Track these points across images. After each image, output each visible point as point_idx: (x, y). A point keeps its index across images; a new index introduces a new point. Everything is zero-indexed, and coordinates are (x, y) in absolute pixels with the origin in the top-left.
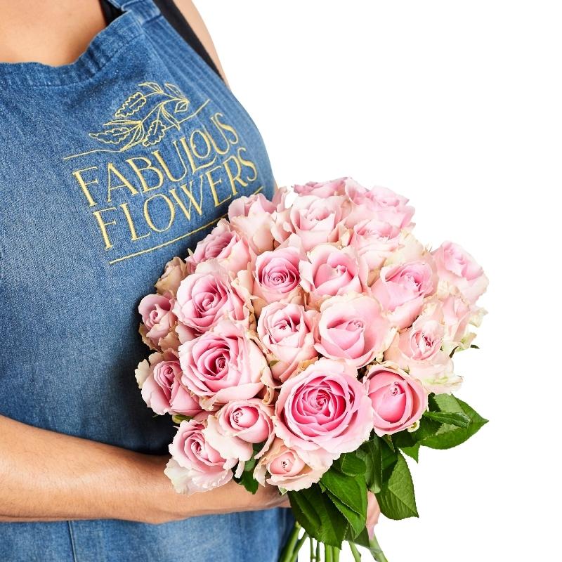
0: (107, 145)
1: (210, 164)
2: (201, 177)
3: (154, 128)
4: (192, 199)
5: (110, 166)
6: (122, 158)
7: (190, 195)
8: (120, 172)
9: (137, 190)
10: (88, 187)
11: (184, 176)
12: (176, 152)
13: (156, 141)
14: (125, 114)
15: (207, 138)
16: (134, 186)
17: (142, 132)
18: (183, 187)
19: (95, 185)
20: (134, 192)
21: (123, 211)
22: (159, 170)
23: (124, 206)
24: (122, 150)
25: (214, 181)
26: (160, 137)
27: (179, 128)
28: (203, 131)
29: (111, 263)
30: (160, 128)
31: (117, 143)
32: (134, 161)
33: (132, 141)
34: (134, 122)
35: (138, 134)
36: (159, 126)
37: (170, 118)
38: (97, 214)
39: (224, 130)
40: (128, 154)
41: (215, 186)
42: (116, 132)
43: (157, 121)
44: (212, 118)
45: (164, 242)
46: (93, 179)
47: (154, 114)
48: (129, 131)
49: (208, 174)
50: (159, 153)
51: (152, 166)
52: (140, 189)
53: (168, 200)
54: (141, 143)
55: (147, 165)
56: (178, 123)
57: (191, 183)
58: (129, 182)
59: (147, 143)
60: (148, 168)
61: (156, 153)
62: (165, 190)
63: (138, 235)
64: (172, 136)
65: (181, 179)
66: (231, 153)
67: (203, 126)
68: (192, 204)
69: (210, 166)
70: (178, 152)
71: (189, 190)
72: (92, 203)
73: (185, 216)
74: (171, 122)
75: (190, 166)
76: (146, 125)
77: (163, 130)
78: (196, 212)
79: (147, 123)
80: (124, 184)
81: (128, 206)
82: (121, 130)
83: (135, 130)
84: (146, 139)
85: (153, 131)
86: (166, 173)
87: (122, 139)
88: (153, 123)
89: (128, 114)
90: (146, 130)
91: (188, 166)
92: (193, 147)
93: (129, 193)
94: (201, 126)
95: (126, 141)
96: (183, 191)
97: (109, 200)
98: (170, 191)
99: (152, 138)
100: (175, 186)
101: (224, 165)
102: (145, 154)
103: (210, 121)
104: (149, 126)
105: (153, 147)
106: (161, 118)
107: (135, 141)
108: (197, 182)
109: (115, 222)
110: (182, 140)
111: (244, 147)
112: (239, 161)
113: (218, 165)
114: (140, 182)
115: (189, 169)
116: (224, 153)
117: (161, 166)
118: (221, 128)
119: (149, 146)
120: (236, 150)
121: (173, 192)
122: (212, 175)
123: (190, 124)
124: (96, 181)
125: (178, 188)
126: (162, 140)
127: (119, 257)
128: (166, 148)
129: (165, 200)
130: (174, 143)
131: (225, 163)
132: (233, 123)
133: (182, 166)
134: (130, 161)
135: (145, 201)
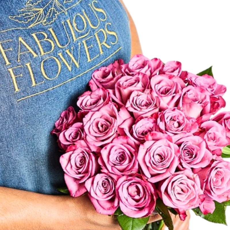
0: (20, 24)
1: (86, 35)
2: (79, 44)
3: (50, 13)
4: (73, 58)
5: (20, 39)
6: (29, 33)
7: (71, 56)
8: (27, 43)
9: (37, 54)
10: (6, 53)
11: (68, 44)
12: (64, 29)
13: (51, 22)
14: (33, 4)
15: (85, 18)
16: (35, 52)
17: (43, 16)
18: (67, 51)
19: (10, 51)
20: (35, 55)
21: (27, 68)
22: (52, 41)
23: (28, 65)
24: (29, 27)
25: (87, 46)
26: (54, 19)
27: (66, 13)
28: (82, 14)
29: (18, 100)
30: (54, 13)
31: (26, 22)
32: (36, 35)
33: (36, 21)
34: (38, 9)
35: (40, 17)
36: (54, 12)
37: (61, 7)
38: (10, 70)
39: (97, 12)
40: (33, 30)
41: (88, 49)
42: (26, 15)
43: (53, 8)
44: (90, 5)
45: (53, 86)
46: (9, 48)
47: (51, 4)
48: (34, 15)
49: (84, 42)
50: (53, 30)
51: (48, 38)
52: (39, 54)
53: (57, 60)
54: (42, 23)
55: (45, 37)
56: (66, 10)
57: (72, 48)
58: (32, 49)
59: (45, 22)
60: (45, 39)
61: (51, 30)
62: (55, 54)
63: (36, 83)
64: (61, 19)
65: (66, 46)
66: (100, 27)
67: (83, 11)
68: (73, 61)
69: (86, 37)
70: (65, 28)
71: (71, 53)
72: (8, 63)
73: (67, 69)
74: (62, 9)
75: (72, 38)
76: (45, 11)
77: (56, 15)
78: (75, 66)
79: (46, 10)
80: (29, 50)
81: (30, 65)
82: (29, 14)
83: (38, 14)
84: (45, 20)
85: (50, 15)
86: (56, 42)
87: (30, 20)
88: (50, 10)
89: (34, 4)
90: (45, 14)
91: (71, 38)
92: (75, 25)
93: (31, 56)
94: (81, 11)
95: (32, 21)
96: (67, 53)
97: (19, 61)
98: (58, 54)
99: (49, 20)
100: (61, 51)
101: (95, 36)
102: (44, 30)
103: (88, 6)
104: (47, 12)
105: (49, 26)
106: (55, 7)
107: (38, 21)
108: (77, 48)
109: (21, 75)
110: (68, 21)
111: (110, 22)
112: (105, 32)
113: (91, 36)
114: (39, 49)
115: (71, 40)
116: (96, 27)
117: (54, 38)
118: (95, 10)
119: (47, 25)
120: (104, 25)
121: (60, 54)
122: (86, 42)
123: (74, 10)
124: (11, 49)
125: (63, 52)
126: (55, 21)
127: (24, 97)
128: (57, 27)
129: (55, 60)
130: (63, 23)
131: (96, 34)
132: (104, 6)
133: (67, 37)
134: (34, 35)
135: (42, 61)
